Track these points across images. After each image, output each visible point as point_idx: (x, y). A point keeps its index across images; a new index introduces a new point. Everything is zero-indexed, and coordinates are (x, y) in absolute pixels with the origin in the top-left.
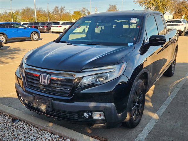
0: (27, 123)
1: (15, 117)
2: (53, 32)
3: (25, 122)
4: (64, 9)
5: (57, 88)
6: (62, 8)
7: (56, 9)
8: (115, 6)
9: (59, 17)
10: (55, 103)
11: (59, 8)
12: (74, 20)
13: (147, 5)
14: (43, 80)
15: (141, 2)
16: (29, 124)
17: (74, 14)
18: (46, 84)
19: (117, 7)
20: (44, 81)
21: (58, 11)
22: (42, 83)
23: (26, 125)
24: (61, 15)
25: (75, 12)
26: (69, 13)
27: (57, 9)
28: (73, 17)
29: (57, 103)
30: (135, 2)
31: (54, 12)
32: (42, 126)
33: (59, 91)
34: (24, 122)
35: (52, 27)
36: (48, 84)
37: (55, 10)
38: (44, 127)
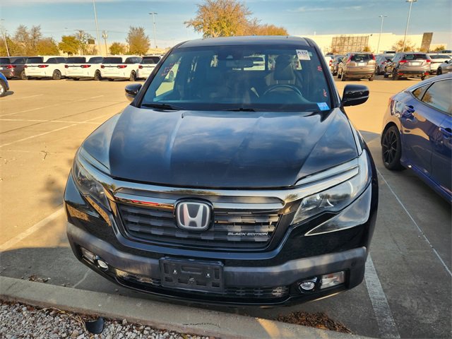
0: (129, 323)
1: (83, 312)
2: (30, 78)
3: (125, 322)
4: (40, 31)
5: (232, 234)
6: (35, 30)
7: (22, 31)
8: (141, 30)
9: (31, 48)
10: (233, 273)
11: (29, 30)
12: (64, 52)
13: (207, 30)
14: (188, 218)
15: (198, 25)
16: (137, 326)
17: (63, 41)
18: (199, 227)
19: (145, 32)
20: (193, 219)
21: (27, 35)
22: (187, 226)
23: (131, 330)
24: (35, 44)
25: (64, 39)
26: (50, 40)
27: (24, 31)
28: (62, 47)
29: (239, 273)
30: (187, 25)
31: (17, 37)
32: (181, 325)
33: (239, 239)
34: (120, 322)
35: (26, 67)
36: (206, 226)
37: (20, 33)
38: (187, 328)
